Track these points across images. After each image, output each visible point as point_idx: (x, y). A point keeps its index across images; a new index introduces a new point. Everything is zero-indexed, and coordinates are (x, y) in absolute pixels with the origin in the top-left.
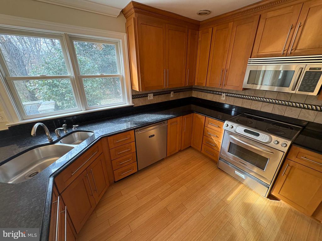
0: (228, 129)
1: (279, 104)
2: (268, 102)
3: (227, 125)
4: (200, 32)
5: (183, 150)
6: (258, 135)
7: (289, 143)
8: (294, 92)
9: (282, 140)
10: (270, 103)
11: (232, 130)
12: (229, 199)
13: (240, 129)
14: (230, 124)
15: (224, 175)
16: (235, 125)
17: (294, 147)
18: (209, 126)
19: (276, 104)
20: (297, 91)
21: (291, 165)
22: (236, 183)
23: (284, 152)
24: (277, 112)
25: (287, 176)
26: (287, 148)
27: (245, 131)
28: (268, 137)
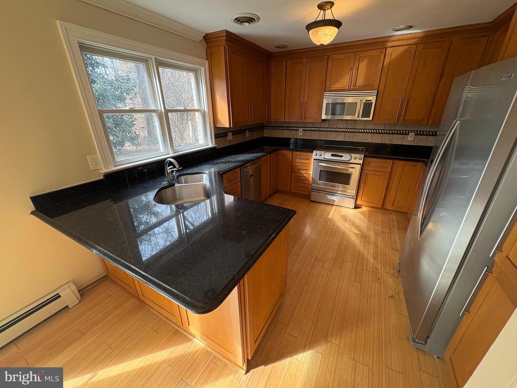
0: (317, 157)
1: (348, 132)
2: (340, 132)
3: (316, 155)
4: (272, 63)
5: (272, 194)
6: (342, 156)
7: (363, 156)
8: (359, 119)
9: (358, 156)
10: (341, 132)
11: (321, 158)
12: (330, 216)
13: (328, 155)
14: (318, 152)
15: (318, 205)
16: (323, 152)
17: (366, 158)
18: (297, 161)
19: (346, 132)
20: (360, 118)
21: (366, 173)
22: (330, 207)
23: (360, 164)
24: (348, 140)
25: (365, 183)
26: (362, 160)
27: (332, 155)
28: (349, 156)
